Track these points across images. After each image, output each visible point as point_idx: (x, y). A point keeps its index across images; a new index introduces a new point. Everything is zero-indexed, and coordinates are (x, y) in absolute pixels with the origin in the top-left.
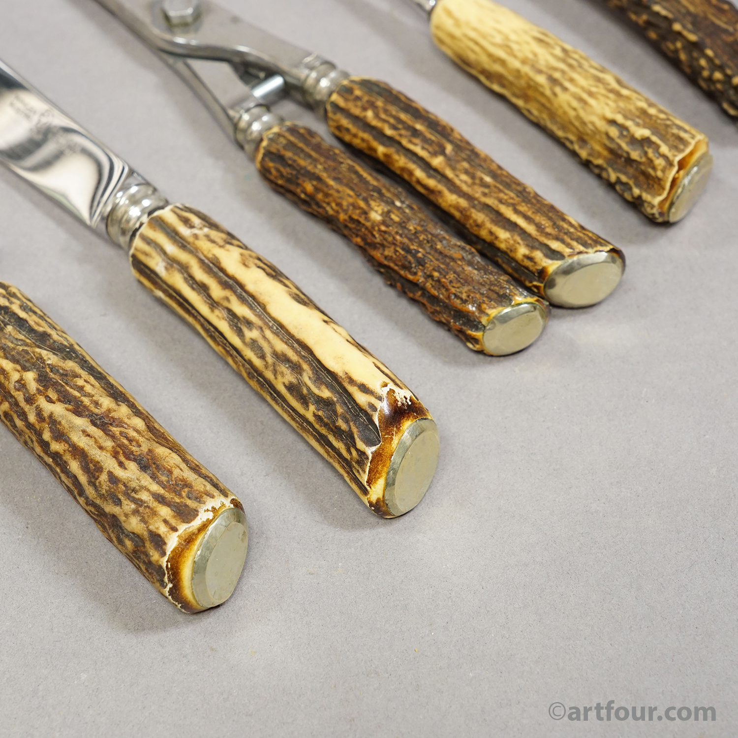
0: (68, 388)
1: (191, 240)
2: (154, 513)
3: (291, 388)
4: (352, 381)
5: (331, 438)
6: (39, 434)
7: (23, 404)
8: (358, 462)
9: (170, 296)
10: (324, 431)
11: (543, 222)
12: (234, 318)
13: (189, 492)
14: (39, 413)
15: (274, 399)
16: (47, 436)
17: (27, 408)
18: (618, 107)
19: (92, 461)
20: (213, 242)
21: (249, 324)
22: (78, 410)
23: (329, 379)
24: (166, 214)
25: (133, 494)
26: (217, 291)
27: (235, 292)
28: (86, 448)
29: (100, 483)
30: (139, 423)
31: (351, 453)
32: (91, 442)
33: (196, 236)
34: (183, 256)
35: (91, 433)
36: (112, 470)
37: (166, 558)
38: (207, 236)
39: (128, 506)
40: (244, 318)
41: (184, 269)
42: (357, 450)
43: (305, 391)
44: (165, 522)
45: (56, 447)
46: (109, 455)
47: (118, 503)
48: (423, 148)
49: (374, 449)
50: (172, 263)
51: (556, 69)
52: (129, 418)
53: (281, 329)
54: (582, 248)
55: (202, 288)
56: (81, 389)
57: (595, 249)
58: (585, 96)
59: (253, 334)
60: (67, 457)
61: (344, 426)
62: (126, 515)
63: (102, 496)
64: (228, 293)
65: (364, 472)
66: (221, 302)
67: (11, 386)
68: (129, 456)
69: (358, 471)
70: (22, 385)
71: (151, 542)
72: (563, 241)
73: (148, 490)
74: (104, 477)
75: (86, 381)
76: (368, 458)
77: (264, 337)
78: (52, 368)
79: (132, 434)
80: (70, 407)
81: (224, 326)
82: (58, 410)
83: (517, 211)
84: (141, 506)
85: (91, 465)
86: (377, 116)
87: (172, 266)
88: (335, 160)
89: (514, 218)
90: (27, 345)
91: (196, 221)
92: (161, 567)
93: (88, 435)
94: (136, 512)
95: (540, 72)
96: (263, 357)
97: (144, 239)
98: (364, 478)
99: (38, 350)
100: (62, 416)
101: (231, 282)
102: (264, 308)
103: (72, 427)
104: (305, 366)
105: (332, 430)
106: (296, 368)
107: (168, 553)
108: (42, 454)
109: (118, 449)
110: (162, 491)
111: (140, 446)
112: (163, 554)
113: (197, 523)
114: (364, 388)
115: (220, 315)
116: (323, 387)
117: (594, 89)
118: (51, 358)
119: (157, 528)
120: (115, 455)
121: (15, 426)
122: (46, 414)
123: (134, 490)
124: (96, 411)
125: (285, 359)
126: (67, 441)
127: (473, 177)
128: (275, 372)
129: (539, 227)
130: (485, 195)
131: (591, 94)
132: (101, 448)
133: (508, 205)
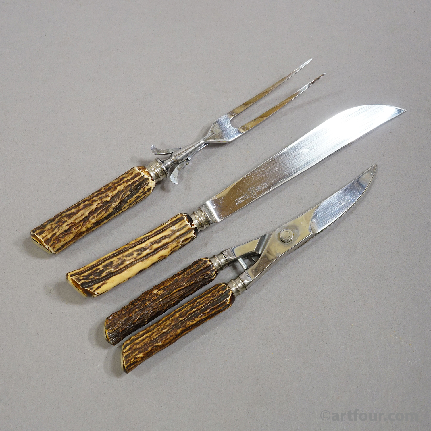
0: (101, 210)
2: (49, 233)
3: (112, 263)
5: (90, 271)
7: (100, 196)
10: (93, 270)
11: (139, 345)
12: (144, 249)
14: (95, 201)
17: (98, 197)
19: (72, 216)
21: (139, 254)
22: (91, 213)
25: (57, 227)
29: (65, 218)
30: (84, 229)
31: (83, 277)
32: (78, 216)
34: (174, 237)
35: (82, 217)
36: (67, 222)
37: (36, 235)
39: (54, 226)
43: (108, 268)
44: (46, 236)
45: (82, 205)
46: (72, 221)
49: (80, 284)
50: (174, 232)
52: (86, 227)
55: (159, 241)
56: (100, 213)
61: (90, 278)
62: (52, 225)
63: (61, 218)
64: (153, 250)
67: (108, 193)
70: (107, 196)
71: (42, 231)
73: (57, 232)
74: (66, 219)
75: (103, 215)
76: (78, 282)
77: (132, 259)
80: (93, 211)
81: (143, 245)
82: (94, 207)
83: (146, 338)
84: (53, 230)
89: (145, 336)
93: (81, 216)
94: (52, 228)
96: (127, 256)
99: (119, 201)
100: (91, 208)
103: (86, 211)
104: (116, 270)
105: (92, 273)
106: (117, 266)
107: (37, 235)
109: (74, 224)
110: (56, 236)
111: (74, 230)
113: (45, 244)
115: (147, 245)
116: (106, 274)
119: (44, 234)
122: (93, 203)
123: (59, 228)
124: (90, 218)
125: (122, 264)
126: (82, 209)
128: (119, 259)
130: (159, 329)
132: (76, 219)
133: (151, 335)
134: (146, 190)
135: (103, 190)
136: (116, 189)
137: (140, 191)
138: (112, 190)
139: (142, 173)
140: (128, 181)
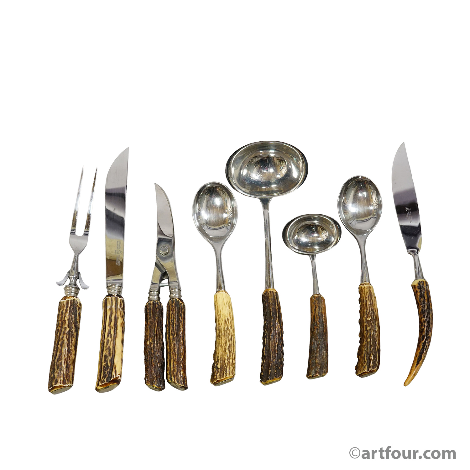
0: (71, 338)
2: (60, 377)
3: (105, 355)
4: (115, 368)
5: (102, 372)
6: (59, 341)
7: (62, 332)
9: (105, 313)
10: (102, 369)
14: (63, 337)
16: (60, 343)
17: (62, 334)
20: (121, 314)
21: (111, 337)
22: (68, 344)
23: (112, 362)
24: (119, 299)
26: (112, 324)
28: (63, 353)
33: (119, 310)
34: (114, 311)
37: (55, 386)
39: (59, 371)
40: (111, 334)
41: (112, 313)
42: (104, 379)
43: (107, 359)
44: (61, 380)
45: (59, 346)
47: (58, 369)
48: (172, 331)
49: (106, 382)
52: (73, 355)
55: (111, 320)
56: (72, 340)
59: (110, 339)
60: (59, 350)
61: (106, 373)
62: (57, 372)
63: (57, 364)
64: (114, 327)
66: (111, 327)
67: (64, 327)
69: (100, 382)
70: (65, 329)
71: (55, 381)
72: (174, 378)
73: (64, 372)
74: (60, 362)
75: (74, 339)
76: (104, 382)
77: (111, 342)
78: (72, 331)
81: (107, 331)
82: (66, 341)
84: (60, 373)
85: (61, 357)
86: (172, 314)
87: (110, 309)
90: (73, 322)
91: (122, 306)
92: (52, 386)
93: (65, 351)
94: (58, 373)
96: (107, 344)
97: (112, 299)
98: (100, 384)
99: (73, 325)
100: (65, 343)
101: (116, 325)
103: (65, 347)
104: (111, 356)
106: (110, 354)
110: (65, 374)
111: (70, 362)
112: (55, 384)
113: (64, 385)
114: (116, 371)
116: (110, 363)
118: (73, 329)
119: (58, 380)
120: (65, 360)
122: (63, 339)
123: (62, 369)
125: (110, 350)
126: (62, 348)
128: (106, 350)
132: (65, 356)
134: (79, 306)
135: (60, 329)
136: (66, 320)
138: (64, 323)
139: (68, 299)
140: (66, 311)
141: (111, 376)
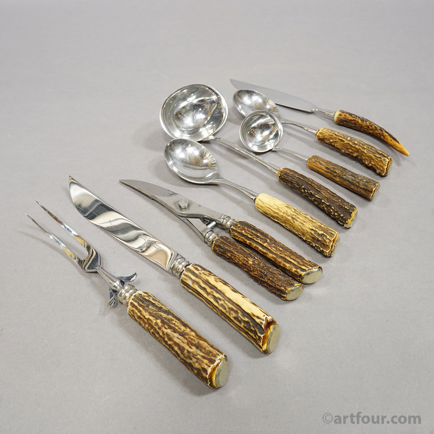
0: (170, 324)
1: (199, 274)
2: (203, 362)
3: (235, 318)
4: (254, 315)
5: (249, 333)
6: (164, 339)
7: (158, 330)
8: (258, 339)
9: (194, 291)
10: (247, 331)
11: (299, 261)
12: (214, 297)
13: (212, 354)
14: (163, 332)
15: (230, 321)
16: (166, 339)
17: (159, 331)
18: (313, 225)
19: (181, 346)
20: (206, 275)
21: (220, 299)
22: (175, 331)
23: (247, 315)
24: (190, 267)
25: (195, 356)
26: (209, 290)
27: (214, 290)
28: (179, 343)
29: (185, 353)
30: (193, 334)
31: (256, 337)
32: (180, 341)
33: (200, 273)
34: (197, 280)
35: (180, 338)
36: (188, 349)
37: (208, 375)
38: (203, 273)
39: (194, 360)
40: (218, 297)
41: (198, 283)
42: (258, 336)
43: (240, 319)
44: (206, 364)
45: (169, 342)
46: (186, 345)
47: (191, 359)
48: (261, 241)
49: (263, 335)
51: (293, 215)
52: (190, 333)
53: (230, 300)
54: (311, 268)
55: (204, 289)
56: (174, 324)
57: (315, 268)
58: (303, 222)
59: (222, 302)
60: (173, 346)
61: (253, 329)
62: (194, 363)
63: (186, 357)
64: (212, 290)
65: (261, 342)
66: (211, 293)
67: (153, 324)
68: (192, 344)
69: (259, 342)
70: (156, 324)
71: (203, 370)
72: (305, 266)
73: (200, 355)
74: (186, 351)
75: (175, 322)
76: (262, 338)
77: (225, 303)
78: (165, 318)
79: (192, 337)
80: (172, 330)
81: (212, 300)
82: (169, 331)
83: (291, 258)
84: (198, 360)
85: (181, 348)
86: (245, 232)
87: (194, 283)
88: (236, 246)
89: (290, 260)
90: (156, 311)
91: (199, 268)
92: (206, 378)
93: (179, 339)
94: (197, 362)
95: (289, 216)
96: (225, 309)
97: (185, 275)
98: (261, 344)
99: (160, 313)
100: (170, 333)
101: (213, 287)
102: (224, 294)
103: (174, 336)
104: (239, 311)
105: (249, 330)
106: (236, 312)
107: (208, 374)
108: (165, 345)
109: (189, 342)
110: (204, 355)
111: (195, 341)
112: (207, 374)
113: (216, 364)
114: (258, 317)
115: (211, 297)
116: (245, 318)
117: (305, 220)
118: (164, 315)
119: (204, 367)
120: (188, 344)
121: (155, 336)
122: (165, 333)
123: (195, 355)
124: (180, 331)
125: (232, 309)
126: (173, 341)
127: (276, 249)
128: (230, 314)
129: (298, 262)
130: (281, 253)
131: (304, 222)
132: (183, 342)
133: (288, 256)
134: (146, 295)
135: (152, 331)
136: (148, 318)
137: (147, 298)
138: (150, 322)
139: (130, 302)
140: (140, 311)
141: (259, 325)
